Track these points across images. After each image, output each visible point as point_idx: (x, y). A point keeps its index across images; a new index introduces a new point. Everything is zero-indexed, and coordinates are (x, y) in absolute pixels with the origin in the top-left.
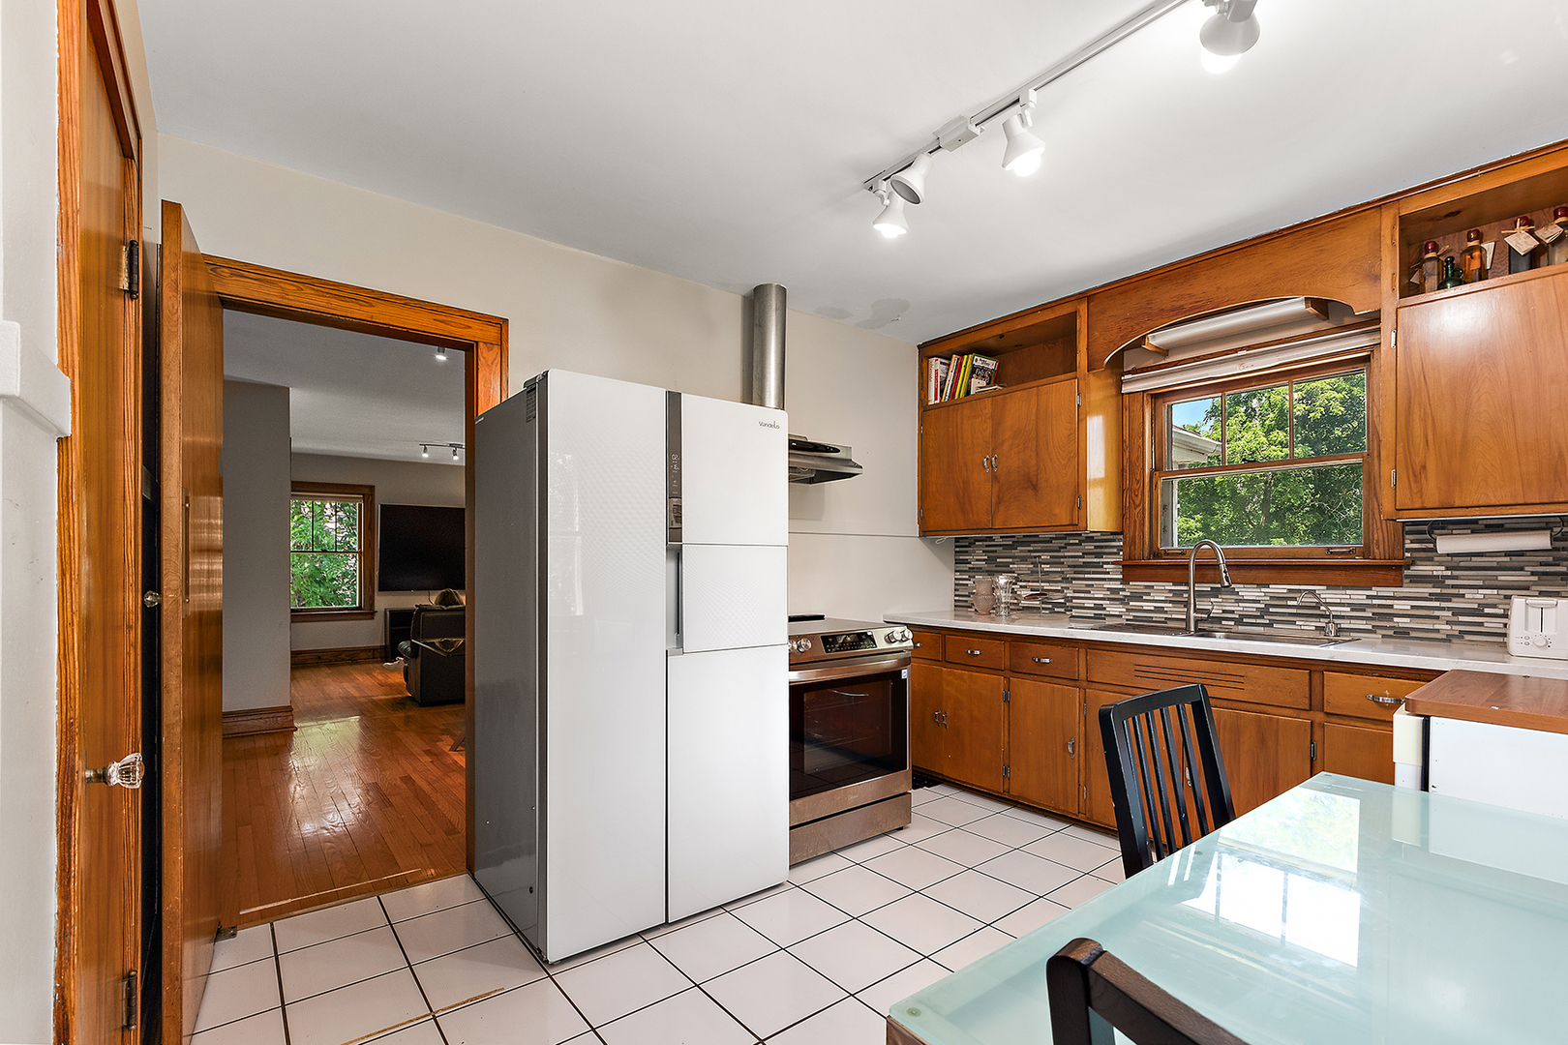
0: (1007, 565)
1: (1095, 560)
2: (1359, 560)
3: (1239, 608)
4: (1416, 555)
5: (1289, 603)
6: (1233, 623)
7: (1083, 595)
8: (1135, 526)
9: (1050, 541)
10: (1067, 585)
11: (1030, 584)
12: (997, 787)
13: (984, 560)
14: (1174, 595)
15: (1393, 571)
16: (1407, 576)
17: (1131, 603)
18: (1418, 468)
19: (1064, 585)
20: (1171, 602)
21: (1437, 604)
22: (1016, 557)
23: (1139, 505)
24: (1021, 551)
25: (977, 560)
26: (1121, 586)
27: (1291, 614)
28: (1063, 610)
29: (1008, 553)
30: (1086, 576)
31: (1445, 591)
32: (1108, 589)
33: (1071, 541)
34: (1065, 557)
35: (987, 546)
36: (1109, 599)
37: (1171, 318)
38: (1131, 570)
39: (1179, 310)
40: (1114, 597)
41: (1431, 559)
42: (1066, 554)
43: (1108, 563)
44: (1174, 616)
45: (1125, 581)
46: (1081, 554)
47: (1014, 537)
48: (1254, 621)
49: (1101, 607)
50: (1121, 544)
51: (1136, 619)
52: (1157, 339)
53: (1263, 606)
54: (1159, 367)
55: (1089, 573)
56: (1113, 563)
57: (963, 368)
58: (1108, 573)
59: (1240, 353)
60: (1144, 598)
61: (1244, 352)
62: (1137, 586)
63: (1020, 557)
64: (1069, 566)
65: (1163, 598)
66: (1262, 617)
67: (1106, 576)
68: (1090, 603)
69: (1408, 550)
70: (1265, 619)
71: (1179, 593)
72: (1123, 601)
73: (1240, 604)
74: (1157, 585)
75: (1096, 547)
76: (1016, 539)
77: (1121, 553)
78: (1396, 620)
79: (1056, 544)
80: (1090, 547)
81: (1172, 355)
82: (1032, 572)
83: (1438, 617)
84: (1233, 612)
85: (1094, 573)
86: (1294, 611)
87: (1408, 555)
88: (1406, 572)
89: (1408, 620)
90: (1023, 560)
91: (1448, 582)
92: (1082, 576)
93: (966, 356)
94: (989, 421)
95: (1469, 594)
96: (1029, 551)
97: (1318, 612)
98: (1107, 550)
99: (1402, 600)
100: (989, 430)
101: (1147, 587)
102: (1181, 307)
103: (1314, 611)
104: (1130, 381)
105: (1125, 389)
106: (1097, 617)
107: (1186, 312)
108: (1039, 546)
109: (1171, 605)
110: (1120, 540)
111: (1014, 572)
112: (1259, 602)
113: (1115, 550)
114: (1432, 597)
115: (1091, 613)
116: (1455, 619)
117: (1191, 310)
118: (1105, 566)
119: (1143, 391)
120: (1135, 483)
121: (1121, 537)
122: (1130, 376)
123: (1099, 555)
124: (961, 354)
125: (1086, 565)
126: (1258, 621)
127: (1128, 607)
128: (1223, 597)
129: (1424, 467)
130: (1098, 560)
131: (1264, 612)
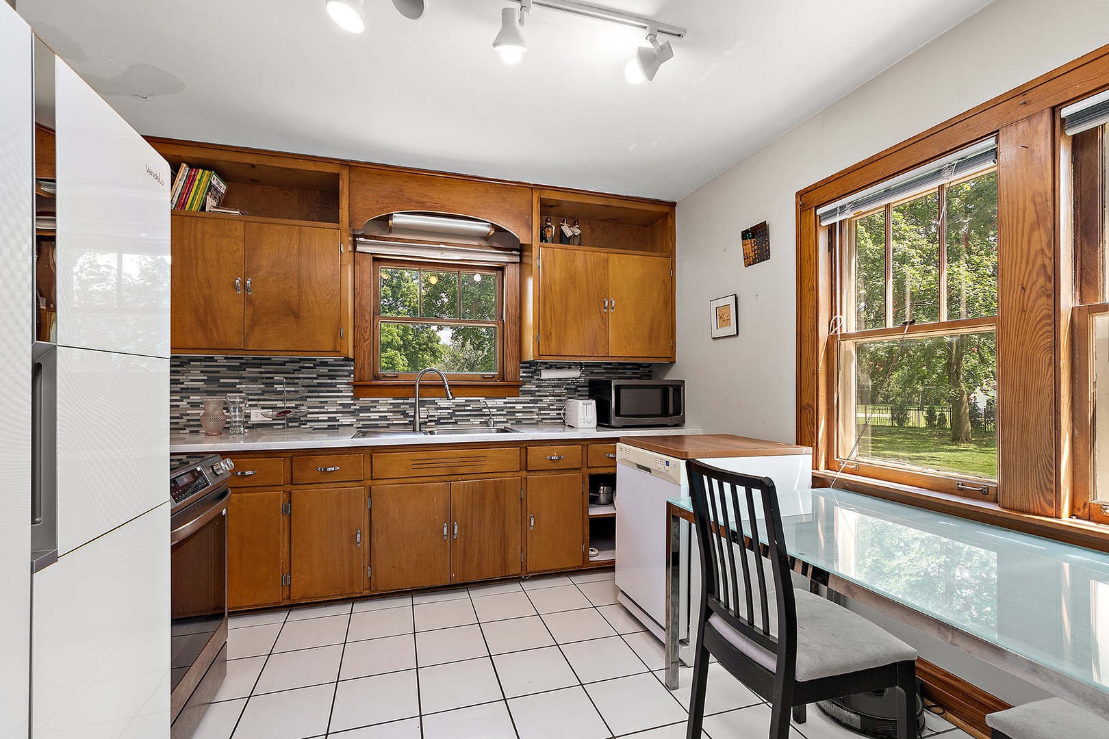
0: (234, 385)
1: (329, 381)
2: (499, 383)
3: (437, 413)
4: (524, 379)
5: (467, 408)
6: (434, 424)
7: (317, 410)
8: (364, 355)
9: (284, 363)
10: (302, 403)
11: (261, 403)
12: (278, 597)
13: (202, 380)
14: (394, 407)
15: (514, 388)
16: (521, 391)
17: (360, 415)
18: (548, 334)
19: (299, 403)
20: (391, 412)
21: (532, 405)
22: (244, 378)
23: (367, 340)
24: (250, 372)
25: (192, 380)
26: (352, 402)
27: (467, 415)
28: (297, 424)
29: (234, 373)
30: (320, 394)
31: (536, 398)
32: (341, 404)
33: (306, 365)
34: (300, 378)
35: (206, 366)
36: (341, 413)
37: (416, 207)
38: (360, 389)
39: (423, 204)
40: (346, 410)
41: (530, 382)
42: (300, 376)
43: (341, 384)
44: (394, 422)
45: (355, 398)
46: (315, 376)
47: (242, 358)
48: (446, 421)
49: (335, 420)
50: (352, 368)
51: (364, 426)
52: (399, 219)
53: (451, 411)
54: (385, 239)
55: (323, 392)
56: (344, 384)
57: (197, 182)
58: (341, 392)
59: (441, 246)
60: (371, 410)
61: (443, 246)
62: (365, 401)
63: (248, 378)
64: (303, 386)
65: (386, 410)
66: (451, 418)
67: (339, 394)
68: (325, 417)
69: (522, 377)
70: (453, 419)
71: (398, 405)
72: (353, 413)
73: (439, 411)
74: (382, 400)
75: (329, 371)
76: (244, 361)
77: (352, 376)
78: (517, 415)
79: (289, 367)
80: (324, 370)
81: (394, 233)
82: (263, 391)
83: (533, 412)
84: (434, 416)
85: (327, 392)
86: (469, 413)
87: (521, 379)
88: (521, 389)
89: (521, 414)
90: (253, 380)
91: (537, 393)
92: (317, 394)
93: (201, 171)
94: (241, 245)
95: (545, 399)
96: (260, 372)
97: (481, 413)
98: (338, 373)
99: (519, 403)
100: (241, 253)
101: (373, 402)
102: (423, 203)
103: (478, 413)
104: (363, 243)
105: (359, 248)
106: (330, 427)
107: (427, 208)
108: (271, 368)
109: (392, 414)
110: (350, 366)
111: (242, 392)
112: (449, 409)
113: (346, 373)
114: (532, 401)
115: (325, 425)
116: (539, 412)
117: (430, 208)
118: (338, 386)
119: (371, 254)
120: (364, 322)
121: (352, 363)
122: (363, 239)
123: (331, 377)
124: (194, 166)
125: (320, 385)
126: (449, 421)
127: (358, 418)
128: (427, 406)
129: (550, 334)
130: (332, 381)
131: (452, 415)
